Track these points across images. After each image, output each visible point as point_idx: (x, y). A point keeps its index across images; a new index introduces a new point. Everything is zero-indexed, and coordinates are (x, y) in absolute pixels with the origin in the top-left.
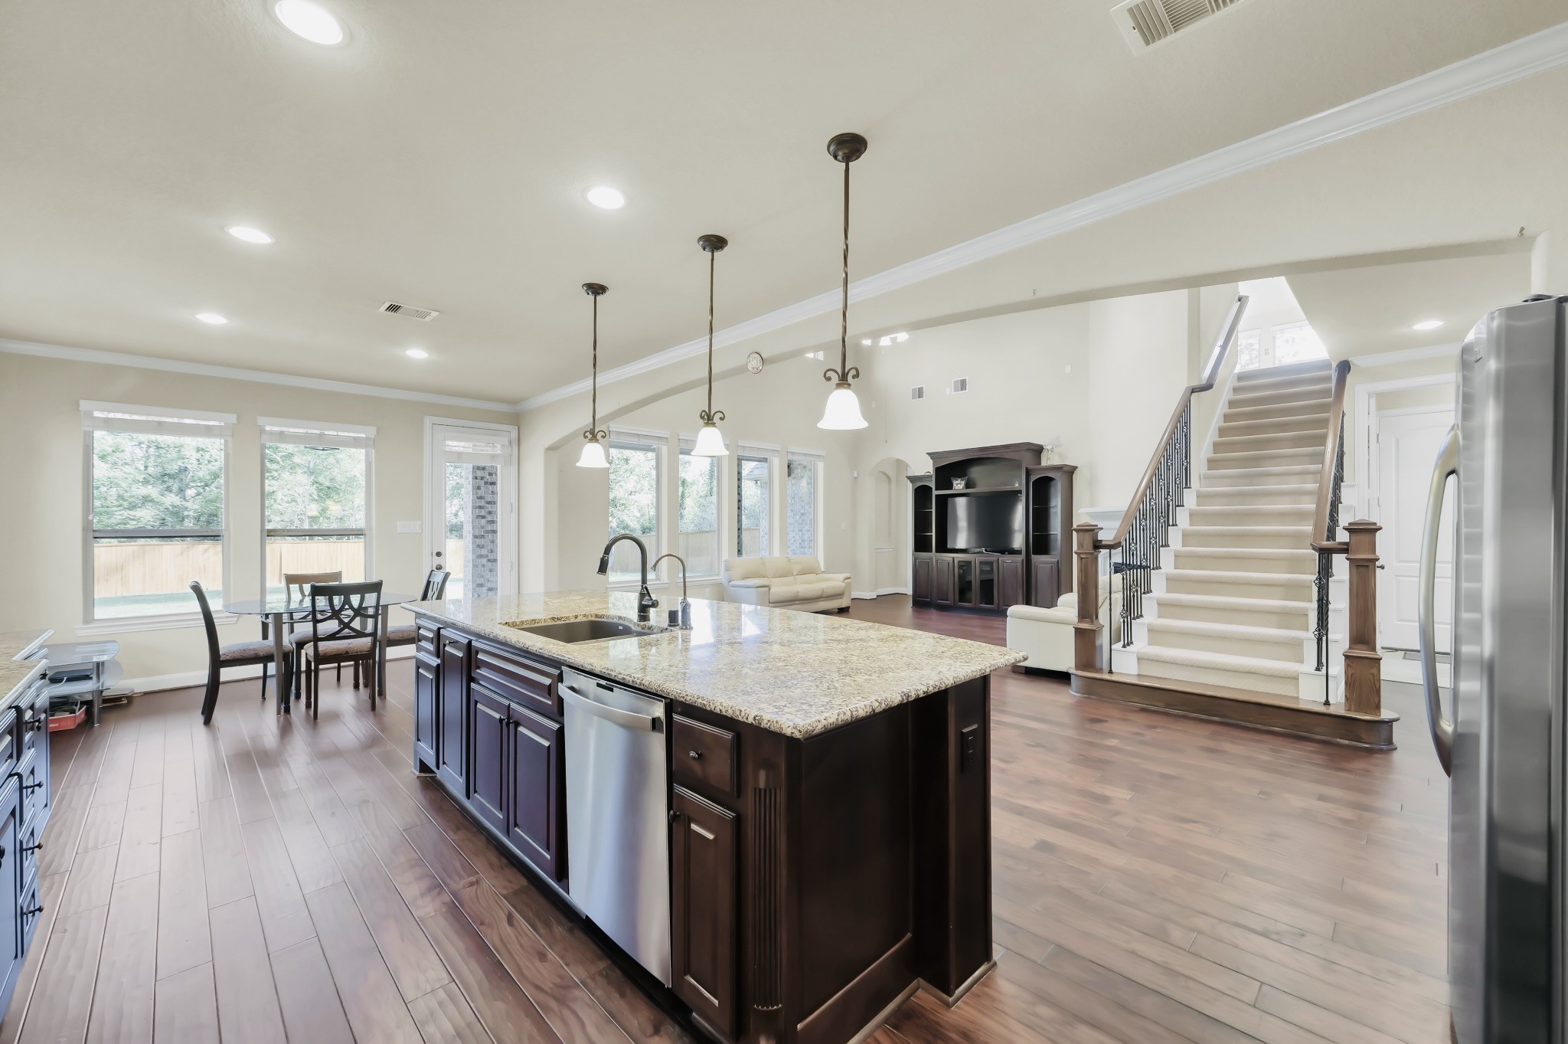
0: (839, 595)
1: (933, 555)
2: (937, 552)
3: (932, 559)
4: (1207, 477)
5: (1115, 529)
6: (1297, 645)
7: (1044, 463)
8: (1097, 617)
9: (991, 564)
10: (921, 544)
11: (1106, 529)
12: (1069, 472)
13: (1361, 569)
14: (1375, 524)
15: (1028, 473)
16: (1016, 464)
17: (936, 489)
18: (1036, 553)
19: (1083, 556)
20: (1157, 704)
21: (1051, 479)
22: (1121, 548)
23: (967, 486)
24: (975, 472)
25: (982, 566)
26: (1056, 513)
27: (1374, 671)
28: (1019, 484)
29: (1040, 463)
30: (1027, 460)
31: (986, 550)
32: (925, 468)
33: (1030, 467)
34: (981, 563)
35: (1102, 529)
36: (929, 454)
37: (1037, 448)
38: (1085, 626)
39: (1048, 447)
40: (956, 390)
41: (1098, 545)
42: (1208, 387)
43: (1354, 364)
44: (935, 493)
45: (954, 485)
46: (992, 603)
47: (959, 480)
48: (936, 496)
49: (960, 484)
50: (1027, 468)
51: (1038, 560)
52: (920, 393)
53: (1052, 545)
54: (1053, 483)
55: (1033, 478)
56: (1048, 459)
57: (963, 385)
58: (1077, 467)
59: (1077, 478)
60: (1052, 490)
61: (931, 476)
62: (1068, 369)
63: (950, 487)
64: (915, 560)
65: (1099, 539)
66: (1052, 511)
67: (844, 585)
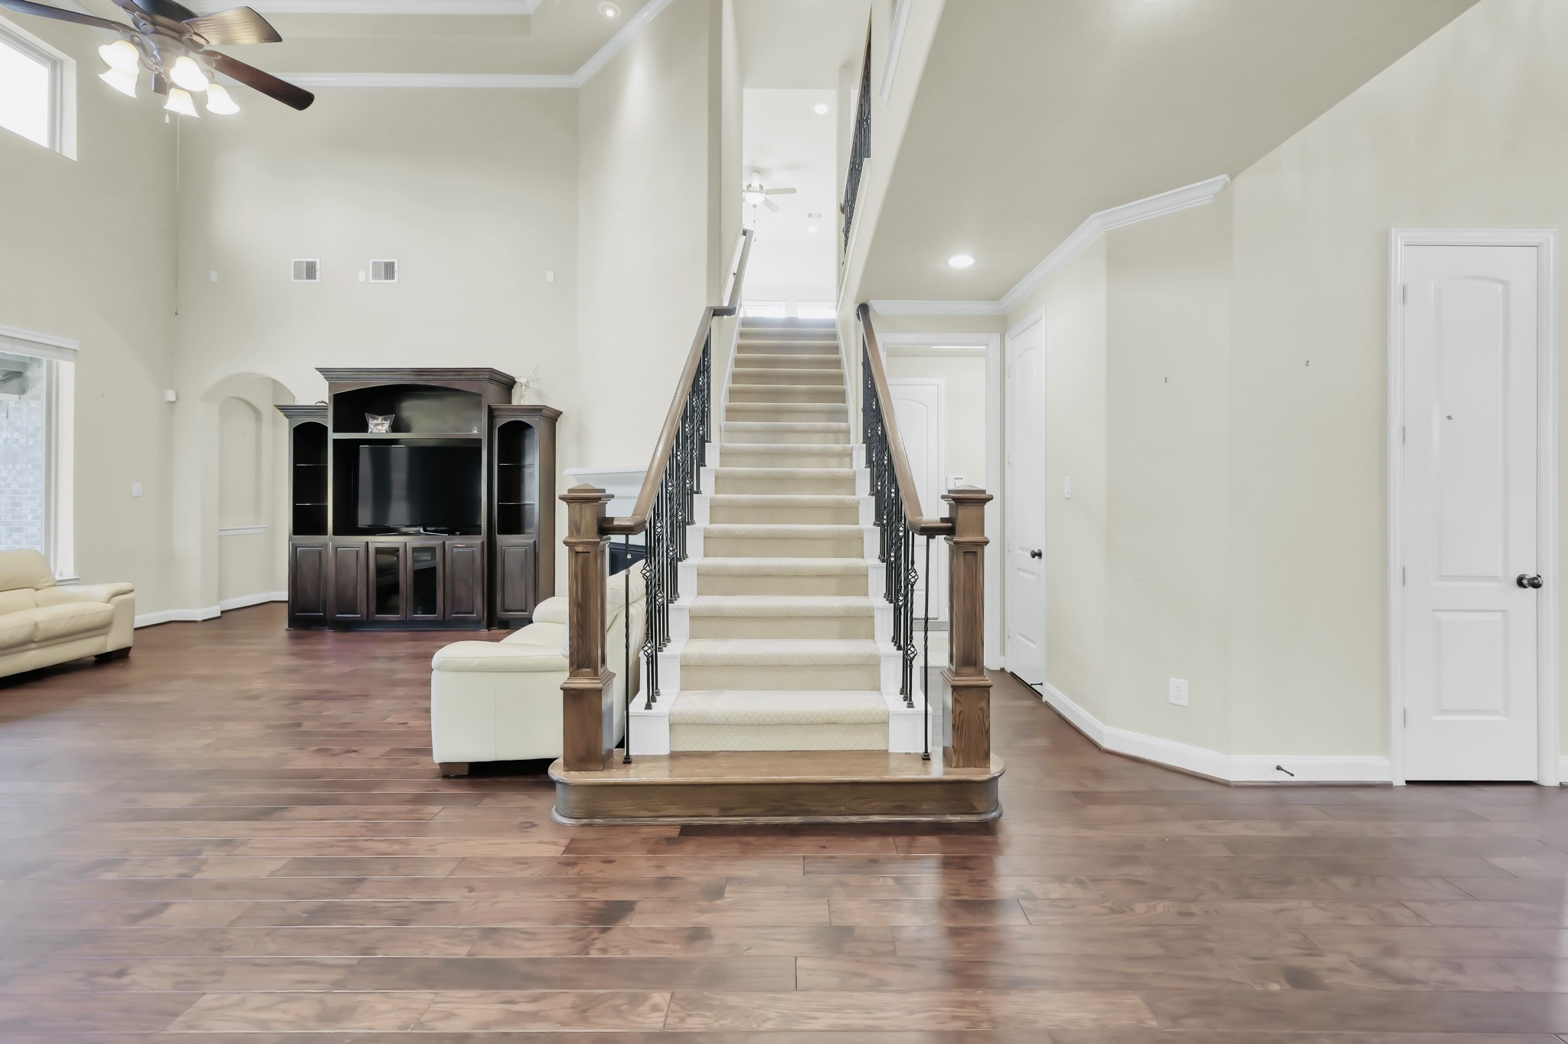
0: (101, 628)
1: (329, 540)
2: (336, 533)
3: (326, 546)
4: (728, 430)
5: (633, 498)
6: (870, 666)
7: (515, 402)
8: (603, 661)
9: (431, 550)
10: (306, 521)
11: (620, 498)
12: (552, 418)
13: (968, 557)
14: (984, 492)
15: (492, 414)
16: (472, 398)
17: (335, 430)
18: (502, 532)
19: (579, 549)
20: (707, 811)
21: (527, 426)
22: (644, 532)
23: (395, 428)
24: (410, 409)
25: (415, 554)
26: (532, 475)
27: (983, 704)
28: (477, 430)
29: (509, 401)
30: (492, 395)
31: (425, 530)
32: (315, 394)
33: (495, 405)
34: (415, 550)
35: (612, 496)
36: (321, 370)
37: (506, 380)
38: (582, 683)
39: (520, 379)
40: (376, 276)
41: (605, 527)
42: (729, 311)
43: (873, 309)
44: (332, 436)
45: (371, 426)
46: (432, 609)
47: (380, 418)
48: (335, 441)
49: (382, 424)
50: (489, 406)
51: (504, 541)
52: (310, 271)
53: (527, 519)
54: (528, 432)
55: (500, 422)
56: (521, 397)
57: (389, 270)
58: (562, 413)
59: (561, 426)
60: (527, 442)
61: (325, 409)
62: (550, 277)
63: (364, 428)
64: (294, 549)
65: (608, 515)
66: (527, 471)
67: (110, 607)
